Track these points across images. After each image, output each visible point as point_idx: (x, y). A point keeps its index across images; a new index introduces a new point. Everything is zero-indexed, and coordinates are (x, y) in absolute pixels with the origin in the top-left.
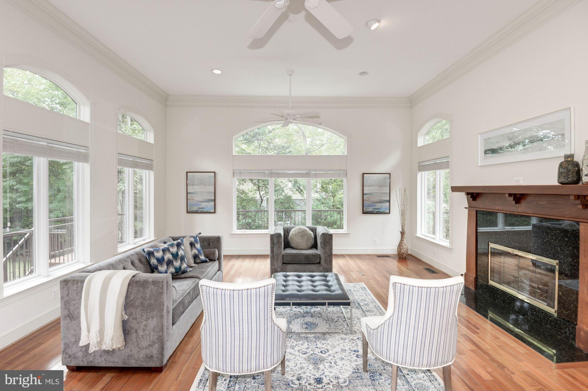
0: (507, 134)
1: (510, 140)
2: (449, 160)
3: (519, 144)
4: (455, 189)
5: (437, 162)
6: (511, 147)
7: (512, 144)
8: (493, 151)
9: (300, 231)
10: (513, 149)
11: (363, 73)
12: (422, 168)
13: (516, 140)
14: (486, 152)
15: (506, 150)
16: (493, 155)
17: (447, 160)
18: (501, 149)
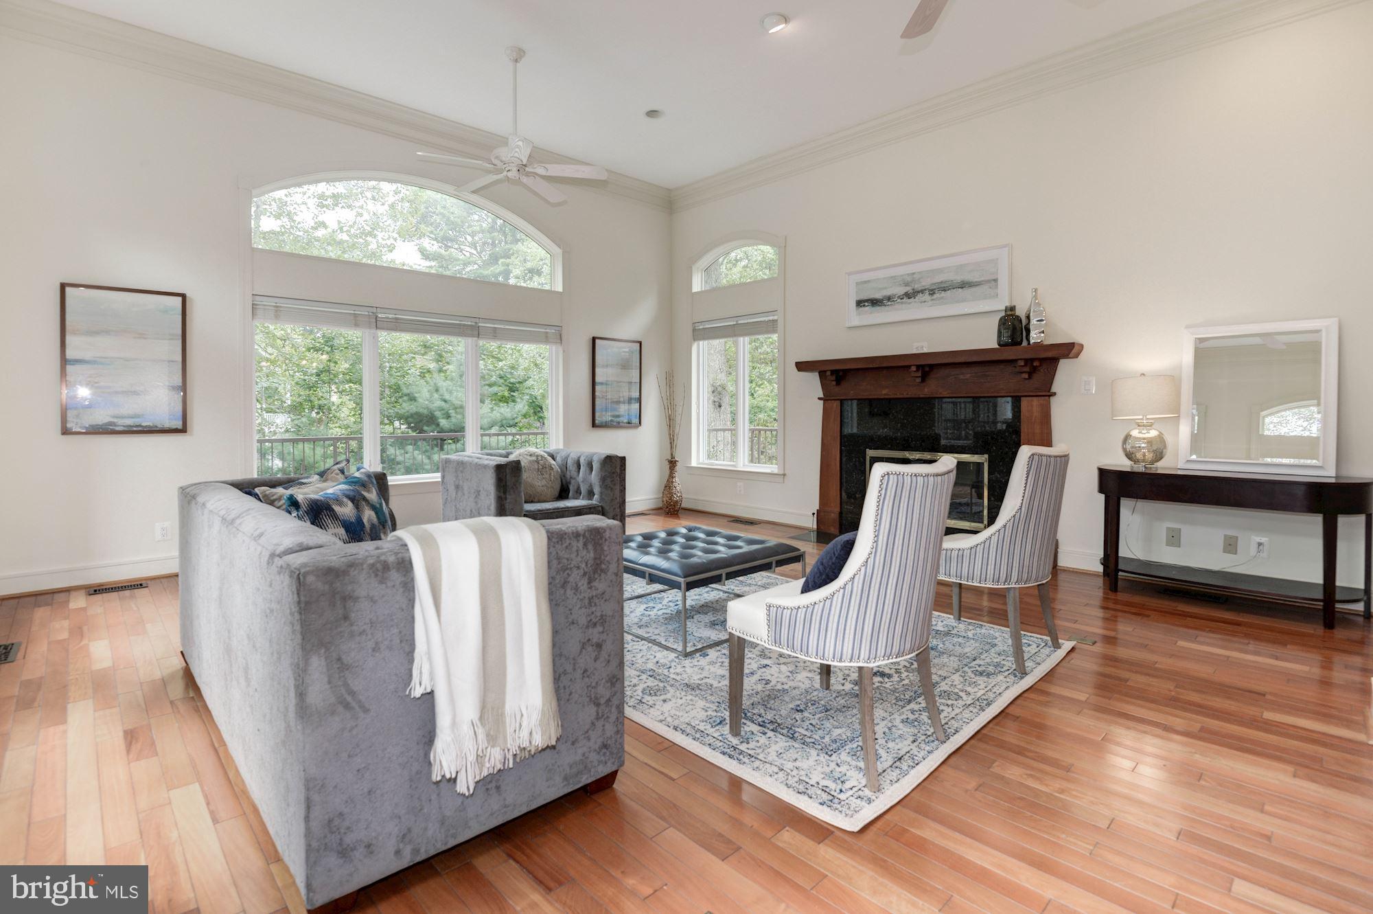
0: (902, 276)
1: (907, 285)
2: (775, 318)
3: (922, 291)
4: (802, 366)
5: (740, 322)
6: (908, 295)
7: (911, 291)
8: (875, 302)
9: (534, 458)
10: (912, 300)
11: (652, 114)
12: (701, 333)
13: (918, 287)
14: (860, 303)
15: (899, 300)
16: (874, 308)
17: (771, 318)
18: (889, 298)
